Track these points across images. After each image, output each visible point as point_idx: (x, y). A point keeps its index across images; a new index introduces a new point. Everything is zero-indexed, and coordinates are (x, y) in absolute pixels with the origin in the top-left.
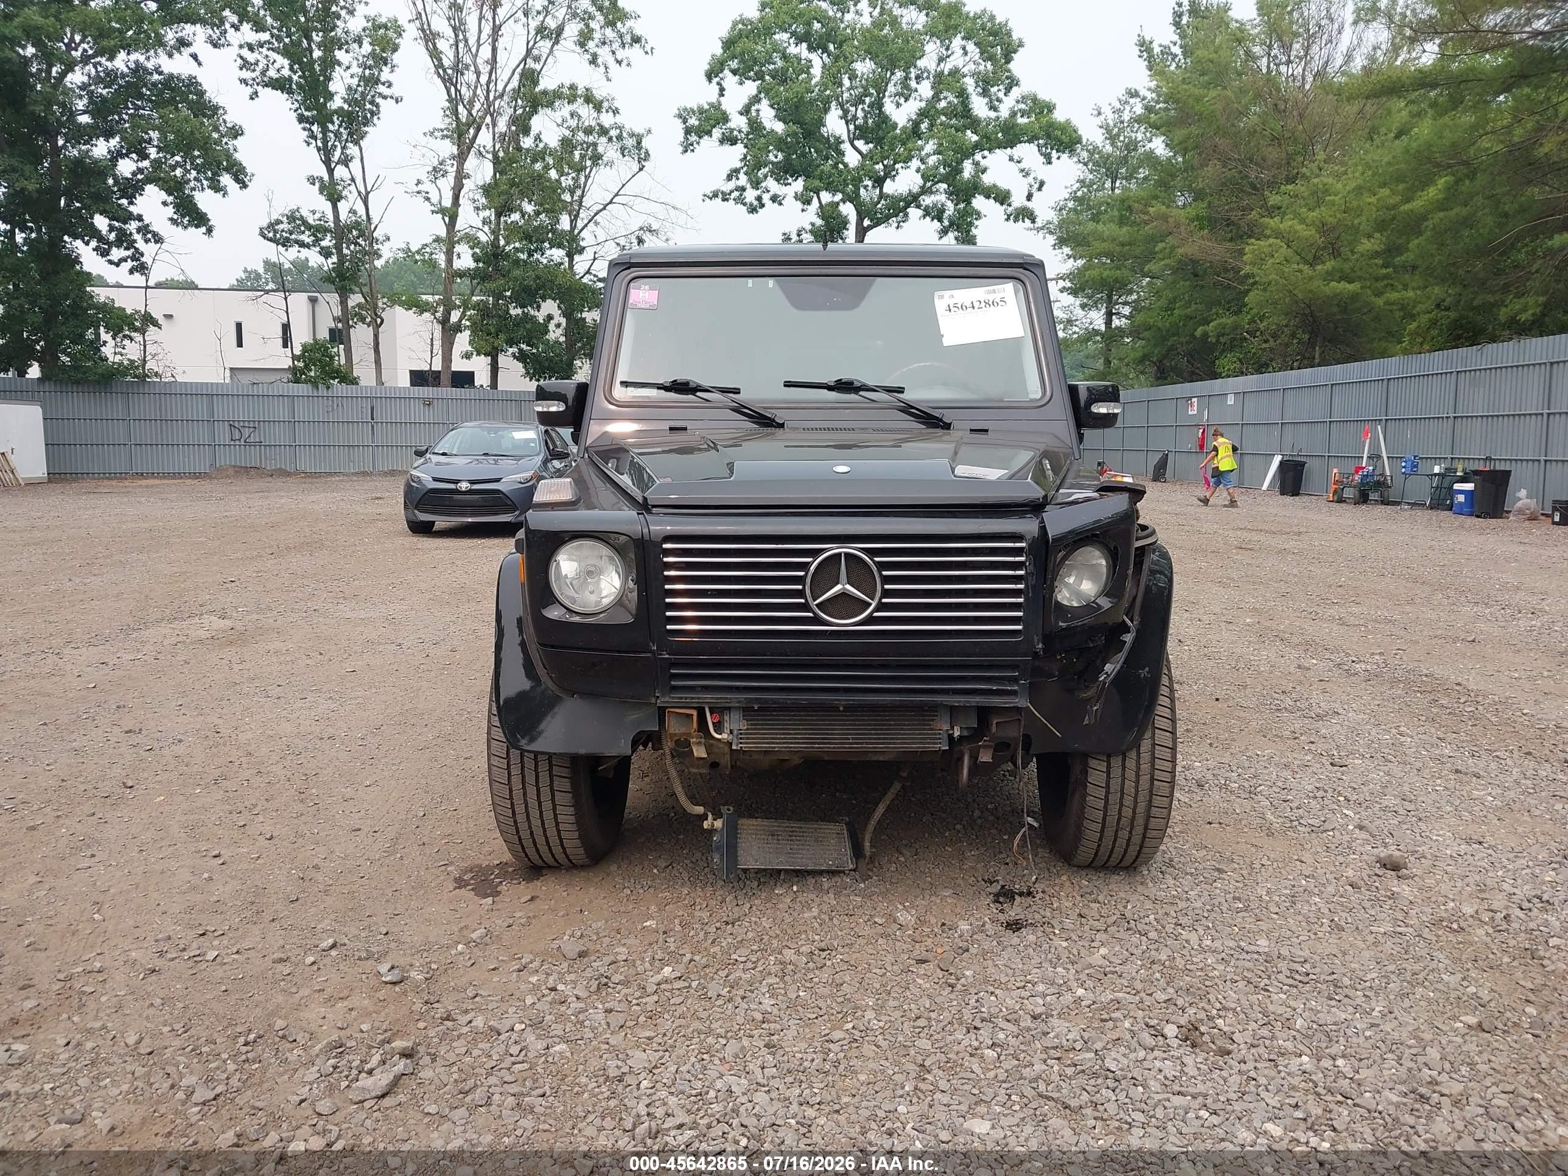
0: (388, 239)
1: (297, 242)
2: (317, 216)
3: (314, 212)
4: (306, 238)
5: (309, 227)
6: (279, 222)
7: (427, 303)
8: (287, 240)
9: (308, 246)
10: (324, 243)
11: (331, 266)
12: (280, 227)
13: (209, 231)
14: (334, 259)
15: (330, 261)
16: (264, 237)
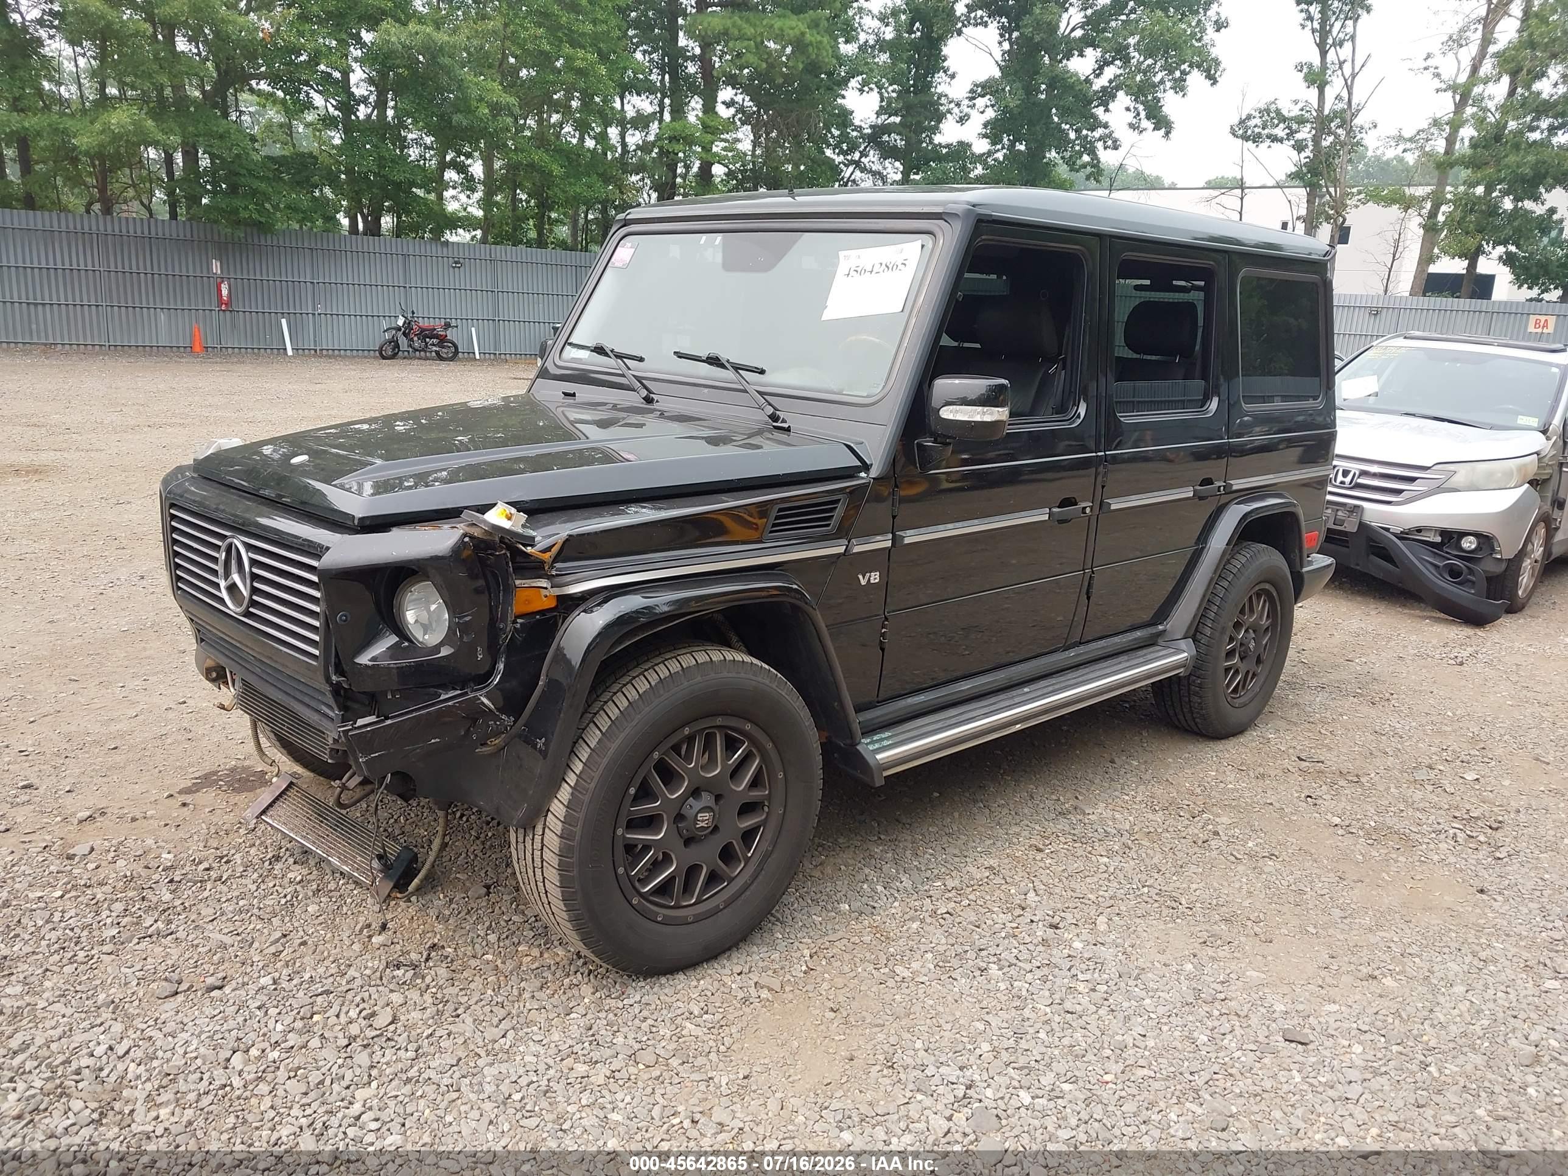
0: (1375, 126)
1: (1269, 137)
2: (1300, 105)
3: (1296, 102)
4: (1280, 131)
5: (1283, 119)
6: (1249, 117)
7: (1413, 197)
8: (1259, 135)
9: (1281, 141)
10: (1298, 136)
11: (1304, 161)
12: (1252, 123)
13: (1167, 133)
14: (1308, 153)
15: (1303, 155)
16: (1234, 134)
